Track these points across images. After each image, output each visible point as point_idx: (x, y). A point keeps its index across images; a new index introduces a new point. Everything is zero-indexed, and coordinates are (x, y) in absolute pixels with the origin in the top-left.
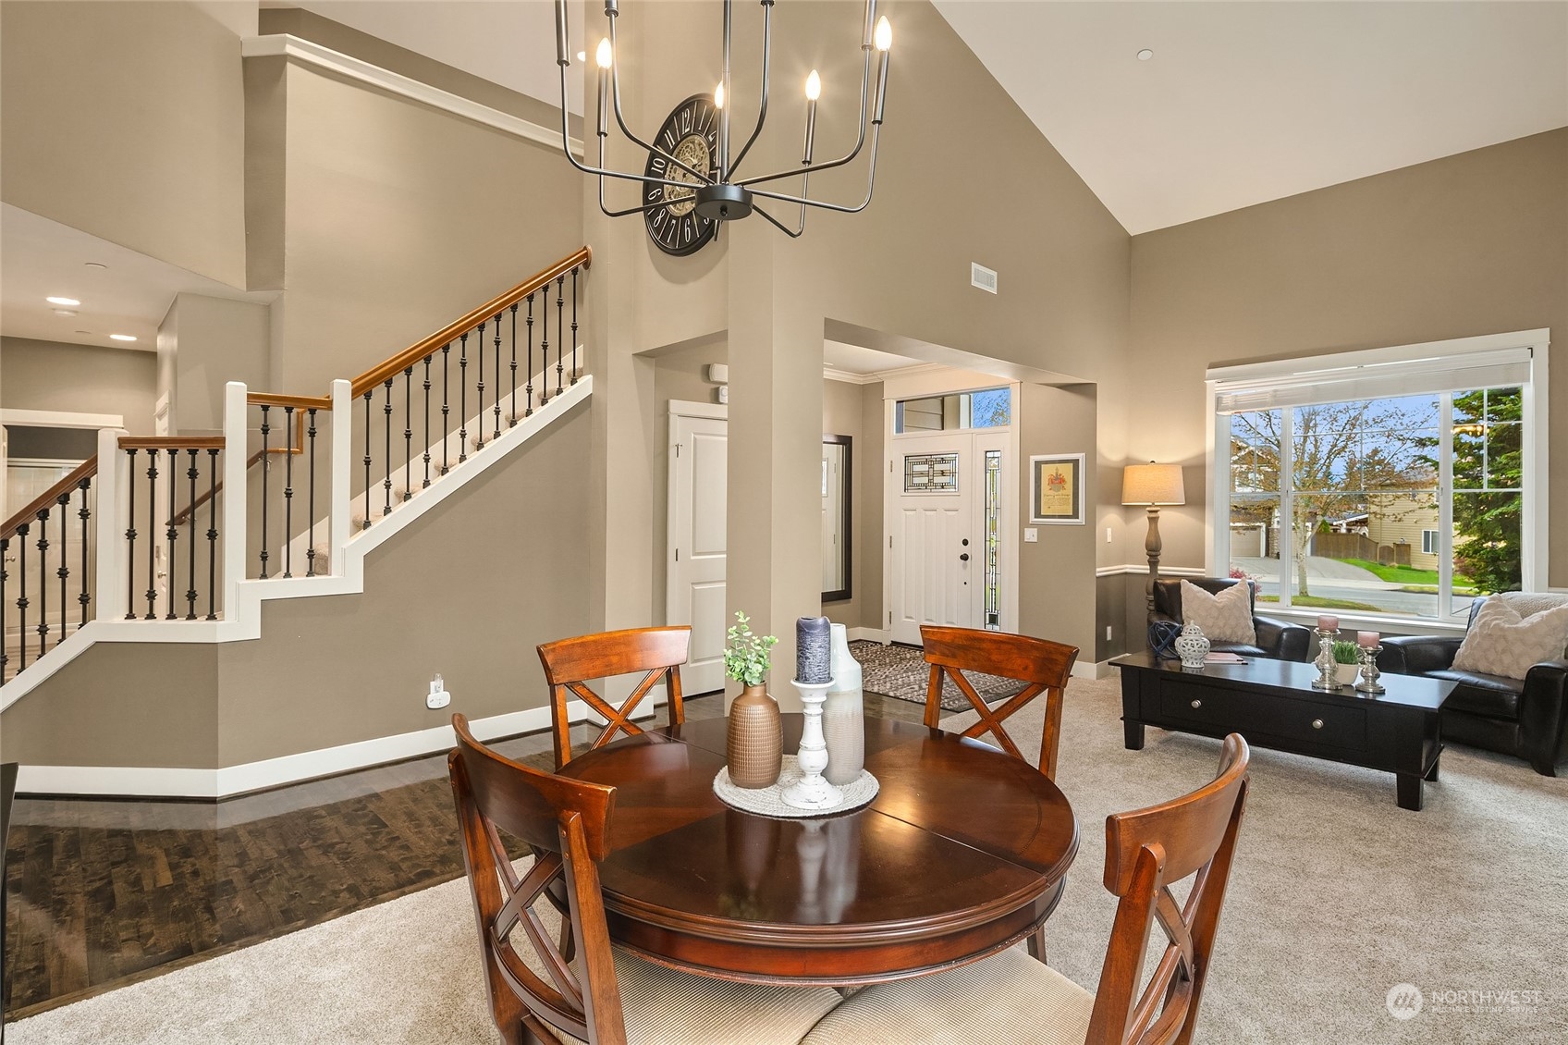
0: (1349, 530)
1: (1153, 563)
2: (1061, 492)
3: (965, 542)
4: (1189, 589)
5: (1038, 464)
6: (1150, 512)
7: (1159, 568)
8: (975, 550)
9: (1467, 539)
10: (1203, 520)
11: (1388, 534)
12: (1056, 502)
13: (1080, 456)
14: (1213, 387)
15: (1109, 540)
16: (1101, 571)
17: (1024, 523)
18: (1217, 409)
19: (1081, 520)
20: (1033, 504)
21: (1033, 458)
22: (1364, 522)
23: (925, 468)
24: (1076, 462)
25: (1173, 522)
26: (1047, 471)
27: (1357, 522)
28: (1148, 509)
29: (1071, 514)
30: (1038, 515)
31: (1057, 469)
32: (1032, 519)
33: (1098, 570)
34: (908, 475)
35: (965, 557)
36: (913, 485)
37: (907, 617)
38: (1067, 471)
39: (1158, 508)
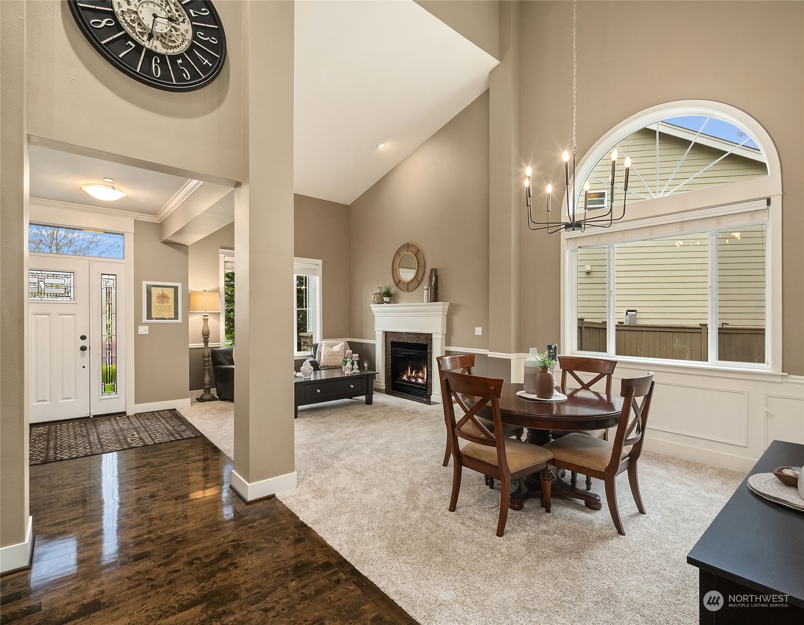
1: (206, 342)
2: (166, 304)
3: (82, 337)
5: (149, 287)
7: (208, 344)
8: (93, 343)
10: (219, 321)
12: (162, 310)
13: (179, 285)
14: (222, 258)
15: (194, 329)
17: (138, 322)
18: (224, 269)
19: (180, 320)
20: (145, 310)
21: (145, 283)
24: (176, 288)
26: (155, 292)
28: (204, 314)
29: (173, 317)
30: (149, 317)
31: (163, 291)
32: (145, 320)
35: (83, 349)
38: (170, 293)
39: (208, 314)
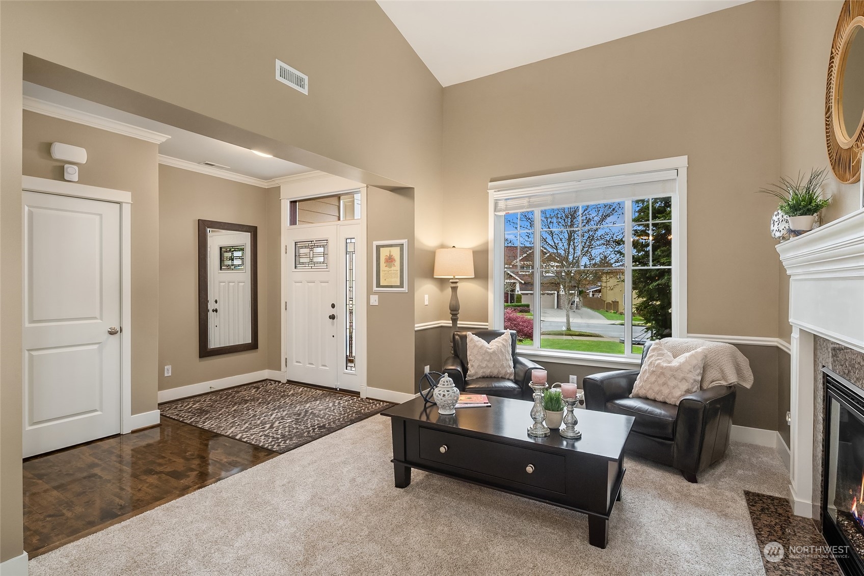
0: (593, 295)
1: (454, 320)
2: (393, 268)
3: (333, 306)
4: (472, 339)
5: (378, 247)
6: (452, 283)
7: (458, 322)
8: (340, 311)
9: (641, 300)
10: (487, 289)
11: (610, 298)
12: (391, 276)
13: (404, 241)
14: (493, 195)
15: (426, 303)
16: (419, 326)
17: (370, 292)
18: (495, 211)
19: (405, 289)
20: (375, 279)
21: (375, 243)
22: (599, 291)
23: (306, 251)
24: (401, 246)
25: (469, 290)
26: (384, 252)
27: (596, 290)
28: (451, 281)
29: (399, 284)
30: (378, 285)
31: (390, 252)
32: (375, 288)
33: (416, 325)
34: (297, 256)
35: (332, 317)
36: (301, 263)
37: (297, 362)
38: (396, 252)
39: (457, 280)
